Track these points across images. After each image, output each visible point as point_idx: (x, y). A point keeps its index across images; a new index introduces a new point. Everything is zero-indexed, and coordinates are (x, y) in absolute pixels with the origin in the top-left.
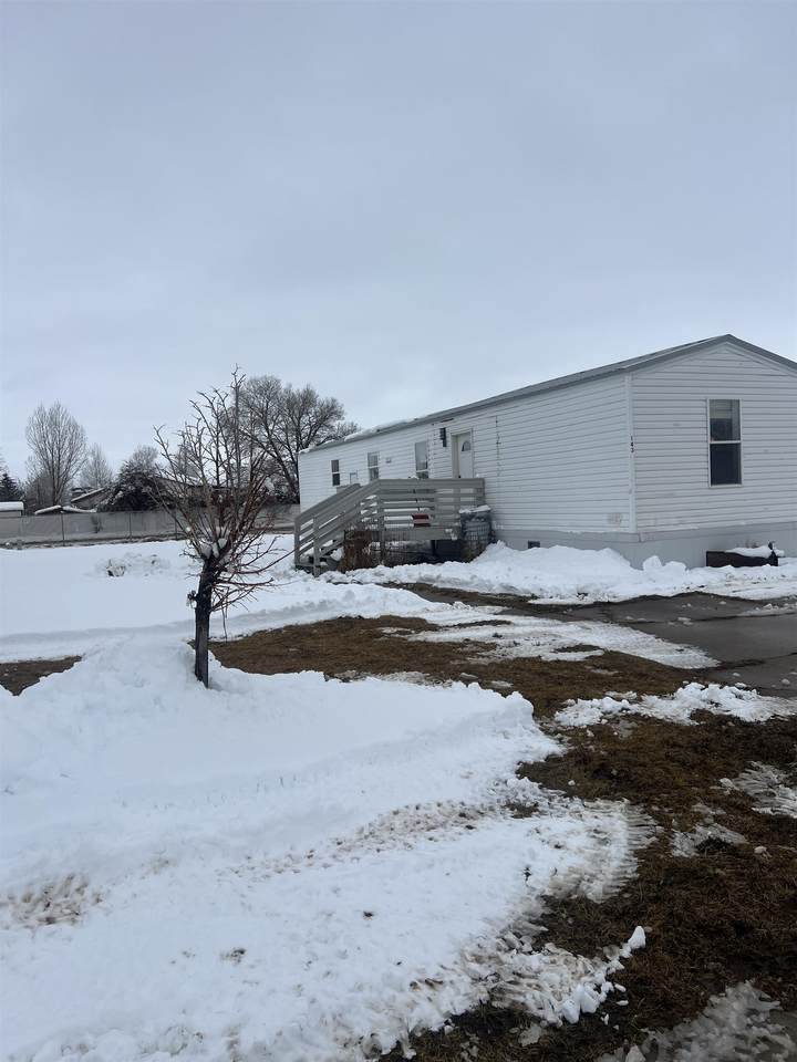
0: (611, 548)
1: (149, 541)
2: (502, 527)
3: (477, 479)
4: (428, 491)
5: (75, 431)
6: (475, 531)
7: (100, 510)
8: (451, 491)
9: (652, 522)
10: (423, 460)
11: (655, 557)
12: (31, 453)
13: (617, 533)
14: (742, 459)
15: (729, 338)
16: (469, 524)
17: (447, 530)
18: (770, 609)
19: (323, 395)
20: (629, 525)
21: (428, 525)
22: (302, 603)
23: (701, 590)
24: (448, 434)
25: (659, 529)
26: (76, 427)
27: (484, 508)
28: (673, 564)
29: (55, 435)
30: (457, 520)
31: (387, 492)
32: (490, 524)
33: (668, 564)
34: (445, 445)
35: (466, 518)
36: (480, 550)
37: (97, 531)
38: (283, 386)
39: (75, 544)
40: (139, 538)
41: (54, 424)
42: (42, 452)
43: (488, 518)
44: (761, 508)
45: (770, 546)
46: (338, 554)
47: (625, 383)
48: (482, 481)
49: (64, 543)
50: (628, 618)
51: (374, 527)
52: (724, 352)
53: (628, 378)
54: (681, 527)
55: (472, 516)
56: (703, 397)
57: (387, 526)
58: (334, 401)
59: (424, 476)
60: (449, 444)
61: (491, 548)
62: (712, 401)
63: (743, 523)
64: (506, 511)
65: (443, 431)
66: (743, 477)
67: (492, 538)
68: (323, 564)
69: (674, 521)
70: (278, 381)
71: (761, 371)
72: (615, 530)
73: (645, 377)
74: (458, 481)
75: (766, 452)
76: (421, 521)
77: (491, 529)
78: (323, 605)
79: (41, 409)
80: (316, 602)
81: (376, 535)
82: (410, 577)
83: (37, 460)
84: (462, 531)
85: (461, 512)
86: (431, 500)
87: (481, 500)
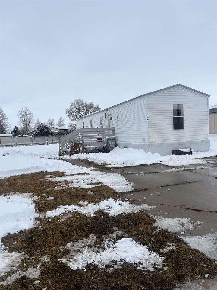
0: (143, 149)
1: (40, 145)
2: (119, 142)
3: (112, 128)
4: (102, 131)
5: (31, 114)
6: (111, 143)
7: (33, 136)
8: (108, 131)
9: (154, 141)
10: (101, 123)
11: (150, 152)
12: (19, 120)
13: (144, 144)
14: (184, 122)
15: (180, 85)
16: (109, 141)
17: (103, 143)
18: (174, 170)
19: (95, 104)
20: (147, 142)
21: (101, 141)
22: (30, 167)
23: (160, 163)
24: (107, 115)
25: (156, 143)
26: (31, 113)
27: (114, 136)
28: (156, 154)
29: (25, 116)
30: (106, 140)
31: (84, 132)
32: (116, 141)
33: (154, 154)
34: (106, 118)
35: (108, 139)
36: (112, 149)
37: (32, 142)
38: (84, 102)
39: (13, 146)
40: (37, 144)
41: (25, 112)
42: (22, 120)
43: (115, 139)
44: (190, 137)
45: (190, 149)
46: (69, 150)
47: (145, 99)
48: (114, 128)
49: (16, 145)
50: (127, 172)
51: (81, 142)
52: (178, 89)
53: (146, 97)
54: (163, 143)
55: (110, 139)
56: (171, 103)
57: (84, 142)
58: (98, 106)
59: (102, 127)
60: (107, 118)
61: (115, 148)
62: (174, 104)
63: (184, 141)
64: (120, 137)
65: (106, 114)
66: (184, 127)
67: (116, 145)
68: (64, 153)
69: (162, 141)
70: (82, 100)
71: (190, 95)
72: (143, 143)
73: (151, 97)
74: (109, 128)
75: (192, 120)
76: (99, 140)
77: (116, 143)
78: (37, 167)
79: (22, 108)
80: (35, 167)
81: (81, 144)
82: (83, 157)
83: (21, 122)
84: (107, 143)
85: (107, 137)
86: (103, 134)
87: (114, 134)
